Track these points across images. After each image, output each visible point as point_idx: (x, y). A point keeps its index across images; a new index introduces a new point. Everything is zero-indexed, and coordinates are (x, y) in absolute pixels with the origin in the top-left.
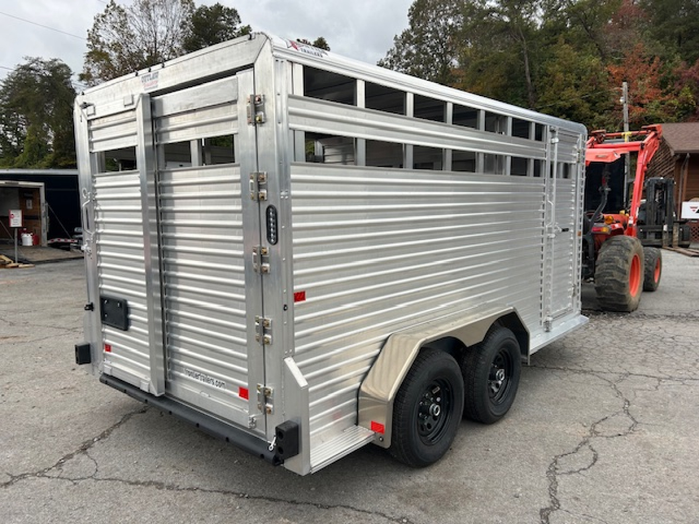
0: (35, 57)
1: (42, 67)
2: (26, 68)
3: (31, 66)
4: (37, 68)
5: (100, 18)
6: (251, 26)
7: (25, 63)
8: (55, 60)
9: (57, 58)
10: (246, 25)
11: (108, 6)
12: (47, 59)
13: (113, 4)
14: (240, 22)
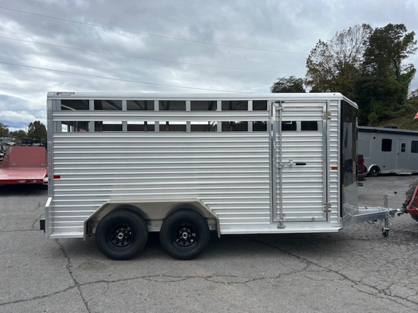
0: (282, 78)
1: (285, 82)
2: (278, 84)
3: (280, 82)
4: (283, 83)
5: (313, 51)
6: (414, 32)
7: (277, 81)
8: (292, 77)
9: (292, 75)
10: (410, 32)
11: (317, 44)
12: (287, 77)
13: (320, 42)
14: (406, 31)
